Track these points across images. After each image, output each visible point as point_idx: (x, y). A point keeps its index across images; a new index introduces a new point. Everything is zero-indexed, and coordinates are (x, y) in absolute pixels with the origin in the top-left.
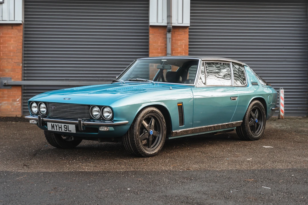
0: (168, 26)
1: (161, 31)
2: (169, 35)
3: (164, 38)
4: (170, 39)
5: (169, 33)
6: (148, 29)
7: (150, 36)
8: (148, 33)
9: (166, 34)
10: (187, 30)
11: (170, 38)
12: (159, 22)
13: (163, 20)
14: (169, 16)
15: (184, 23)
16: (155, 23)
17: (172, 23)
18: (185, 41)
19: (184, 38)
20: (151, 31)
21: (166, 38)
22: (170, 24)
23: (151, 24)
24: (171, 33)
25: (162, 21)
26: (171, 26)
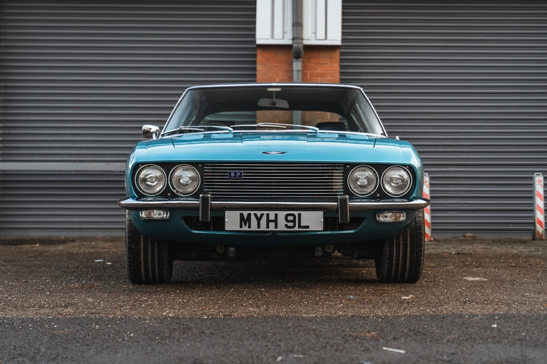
0: (295, 45)
1: (281, 56)
2: (297, 65)
3: (287, 71)
4: (300, 73)
5: (296, 60)
6: (255, 56)
7: (259, 67)
8: (255, 62)
9: (291, 64)
10: (337, 55)
11: (298, 71)
12: (276, 37)
13: (285, 35)
14: (298, 24)
15: (328, 37)
16: (268, 39)
17: (302, 39)
18: (332, 77)
19: (330, 72)
20: (260, 56)
21: (292, 71)
22: (298, 41)
23: (259, 42)
24: (301, 60)
25: (283, 36)
26: (301, 46)
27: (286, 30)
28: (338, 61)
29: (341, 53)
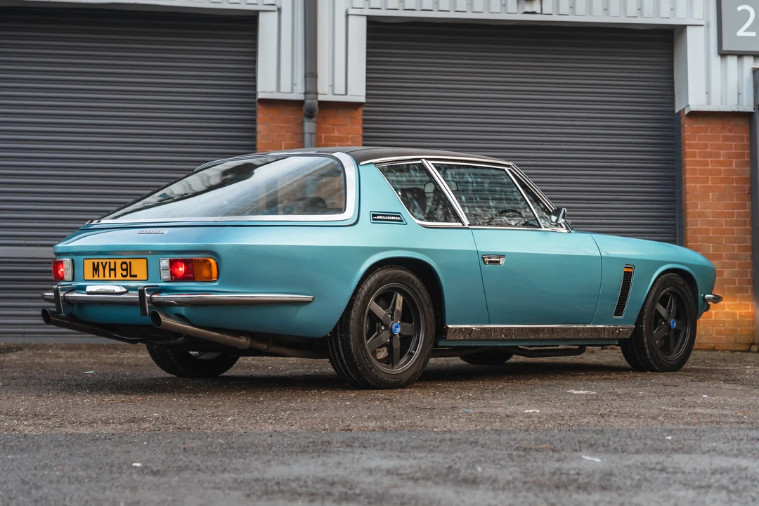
0: (308, 101)
1: (288, 115)
2: (309, 126)
3: (296, 134)
4: (314, 136)
5: (310, 120)
6: (254, 113)
7: (260, 127)
8: (254, 121)
9: (302, 124)
10: (359, 114)
11: (311, 134)
12: (282, 90)
13: (295, 87)
14: (311, 74)
15: (349, 93)
16: (273, 92)
17: (317, 94)
19: (350, 136)
20: (262, 115)
21: (303, 134)
22: (312, 96)
23: (260, 96)
24: (314, 119)
25: (292, 89)
26: (316, 103)
27: (295, 83)
28: (361, 122)
29: (364, 111)
